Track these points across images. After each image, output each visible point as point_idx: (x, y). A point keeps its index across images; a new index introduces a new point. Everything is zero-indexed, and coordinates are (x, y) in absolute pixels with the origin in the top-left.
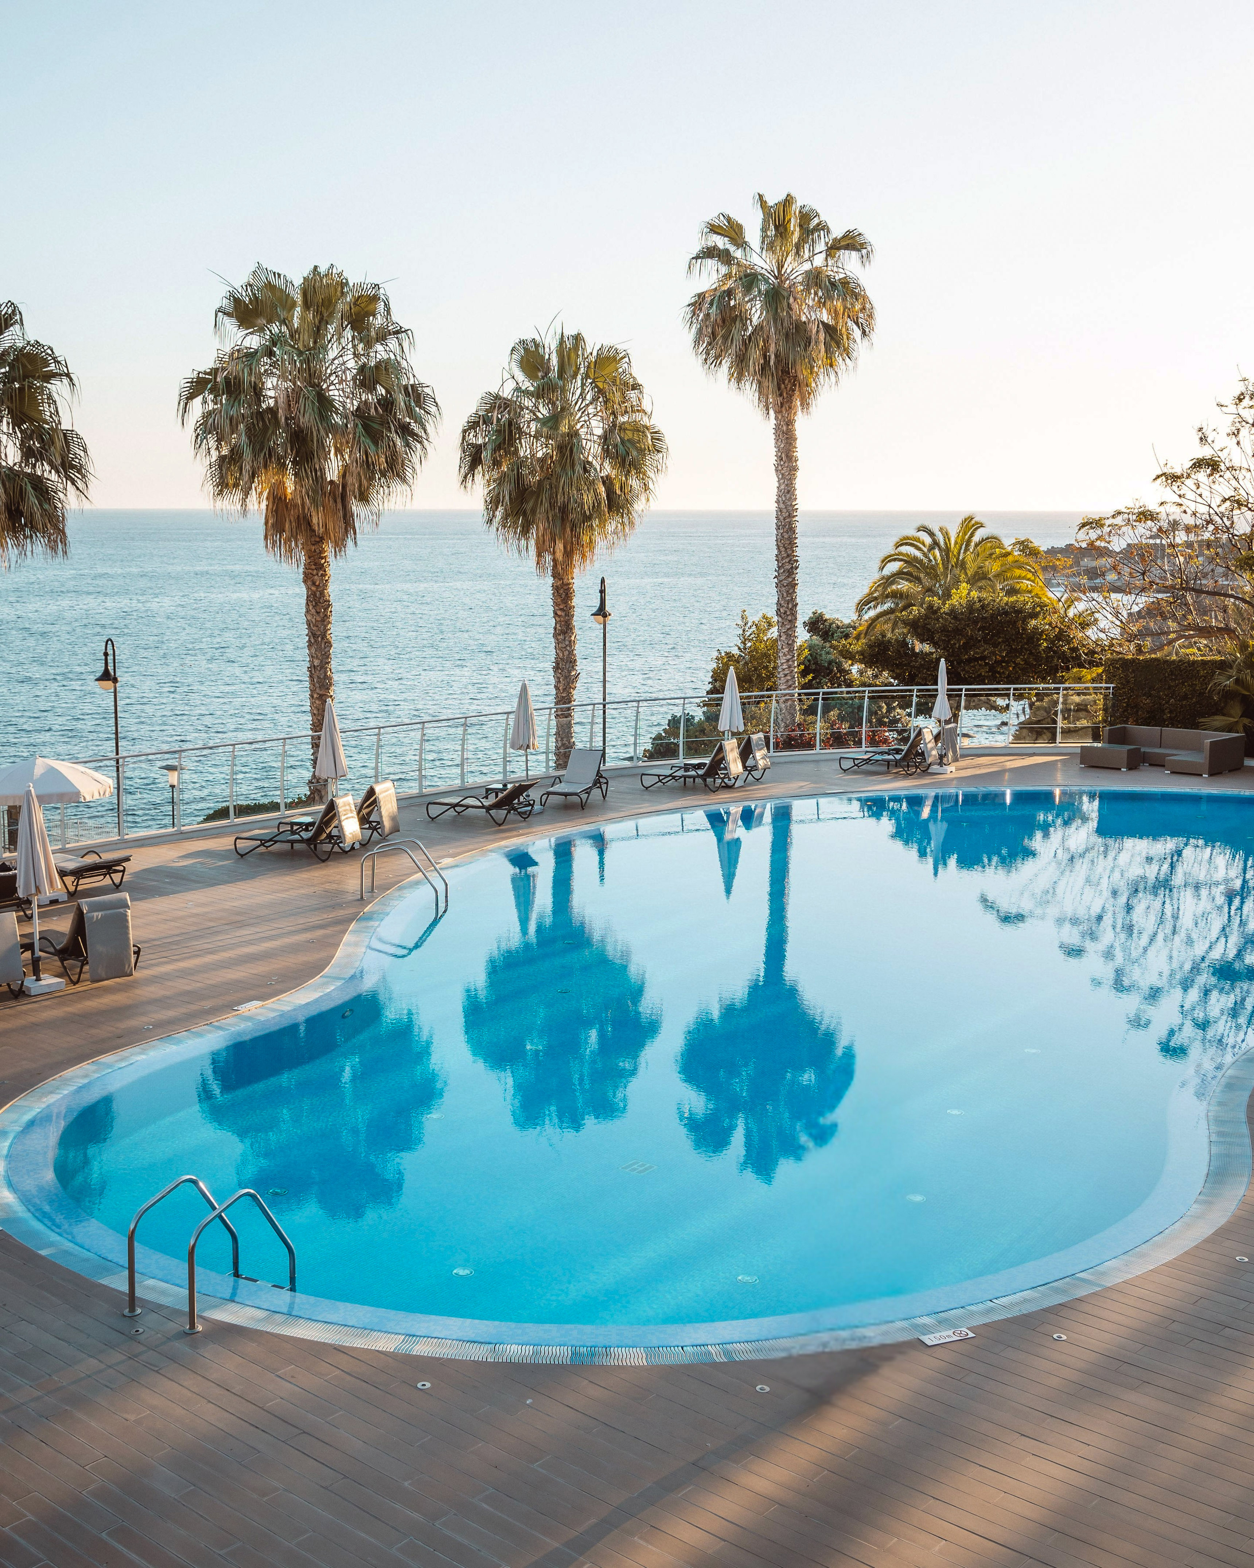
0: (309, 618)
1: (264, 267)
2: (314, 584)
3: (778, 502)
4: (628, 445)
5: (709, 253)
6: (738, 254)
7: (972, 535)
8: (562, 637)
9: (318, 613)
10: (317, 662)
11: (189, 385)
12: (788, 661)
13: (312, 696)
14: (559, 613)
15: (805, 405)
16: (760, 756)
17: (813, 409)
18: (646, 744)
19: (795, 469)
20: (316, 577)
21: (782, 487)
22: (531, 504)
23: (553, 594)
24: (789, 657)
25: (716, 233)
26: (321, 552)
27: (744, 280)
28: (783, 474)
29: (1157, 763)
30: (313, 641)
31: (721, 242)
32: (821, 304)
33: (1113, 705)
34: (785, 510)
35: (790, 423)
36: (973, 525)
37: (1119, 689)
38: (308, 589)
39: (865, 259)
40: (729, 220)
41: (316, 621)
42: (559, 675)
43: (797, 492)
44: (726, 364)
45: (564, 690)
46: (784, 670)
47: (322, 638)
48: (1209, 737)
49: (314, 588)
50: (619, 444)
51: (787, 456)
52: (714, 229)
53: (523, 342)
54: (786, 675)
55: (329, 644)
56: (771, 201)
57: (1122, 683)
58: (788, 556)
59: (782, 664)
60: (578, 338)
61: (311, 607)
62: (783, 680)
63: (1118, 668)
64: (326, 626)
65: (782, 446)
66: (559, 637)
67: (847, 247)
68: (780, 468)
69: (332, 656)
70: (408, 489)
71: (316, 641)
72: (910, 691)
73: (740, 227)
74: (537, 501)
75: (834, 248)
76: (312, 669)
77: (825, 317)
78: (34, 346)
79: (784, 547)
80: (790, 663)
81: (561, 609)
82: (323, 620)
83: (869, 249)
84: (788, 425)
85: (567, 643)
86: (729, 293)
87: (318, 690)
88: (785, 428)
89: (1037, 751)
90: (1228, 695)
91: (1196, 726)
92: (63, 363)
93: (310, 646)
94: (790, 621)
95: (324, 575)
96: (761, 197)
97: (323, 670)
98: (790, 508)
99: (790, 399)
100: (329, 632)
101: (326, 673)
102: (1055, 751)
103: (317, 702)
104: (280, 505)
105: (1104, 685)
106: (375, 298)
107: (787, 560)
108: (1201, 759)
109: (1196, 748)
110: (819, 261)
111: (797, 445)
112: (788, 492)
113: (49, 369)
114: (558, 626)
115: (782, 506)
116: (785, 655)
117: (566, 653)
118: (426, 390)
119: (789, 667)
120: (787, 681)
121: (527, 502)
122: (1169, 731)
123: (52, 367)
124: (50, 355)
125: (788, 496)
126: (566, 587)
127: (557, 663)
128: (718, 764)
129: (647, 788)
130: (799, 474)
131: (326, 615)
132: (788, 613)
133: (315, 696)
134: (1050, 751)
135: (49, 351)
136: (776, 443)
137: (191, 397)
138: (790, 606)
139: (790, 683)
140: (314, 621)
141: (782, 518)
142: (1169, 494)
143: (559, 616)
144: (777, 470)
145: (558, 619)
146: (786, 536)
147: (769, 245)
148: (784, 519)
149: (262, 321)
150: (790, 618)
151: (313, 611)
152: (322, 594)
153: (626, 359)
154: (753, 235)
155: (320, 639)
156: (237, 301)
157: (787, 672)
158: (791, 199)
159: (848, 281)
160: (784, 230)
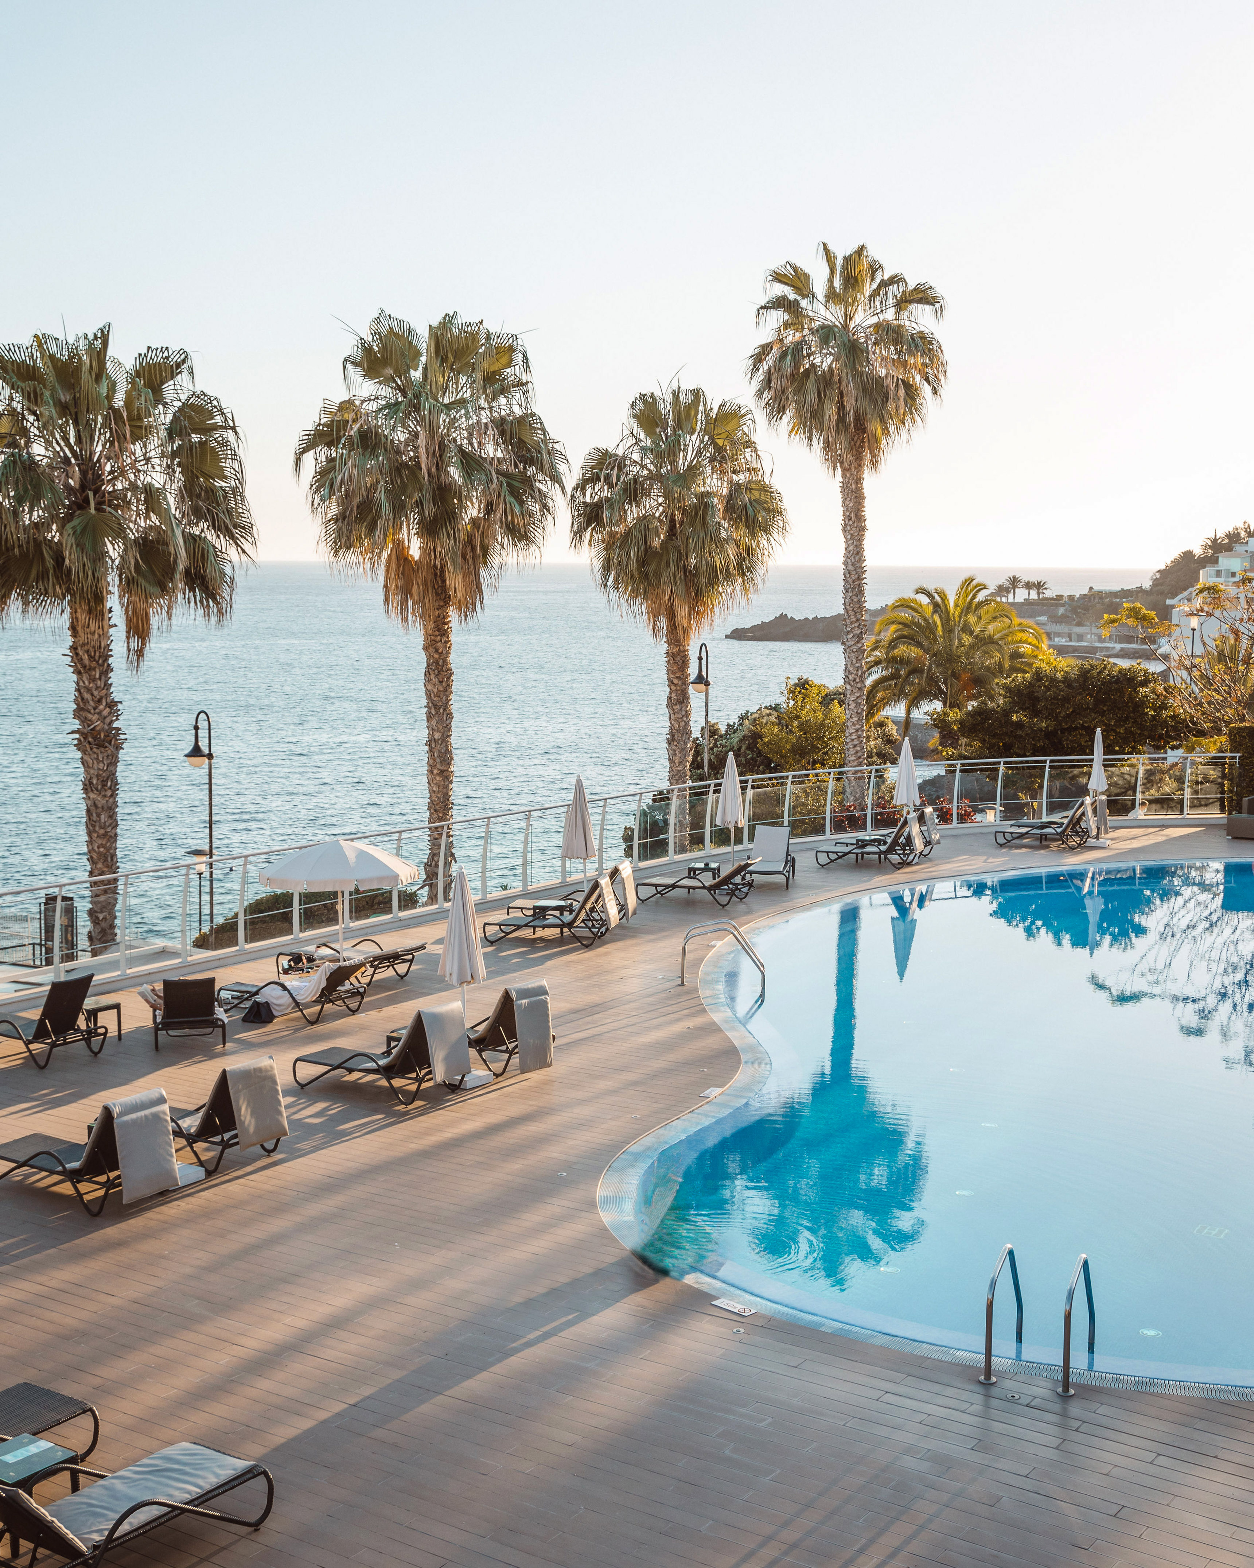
0: (429, 688)
1: (387, 313)
2: (437, 651)
3: (845, 563)
4: (755, 504)
5: (780, 303)
6: (804, 304)
7: (974, 597)
8: (678, 707)
9: (441, 682)
10: (437, 736)
11: (306, 437)
12: (857, 731)
13: (431, 772)
14: (675, 681)
15: (874, 464)
17: (882, 466)
19: (863, 529)
20: (439, 644)
21: (851, 548)
22: (653, 566)
23: (668, 662)
24: (858, 726)
25: (781, 282)
26: (444, 618)
27: (821, 332)
28: (852, 535)
30: (433, 712)
31: (789, 293)
32: (894, 358)
33: (1240, 775)
34: (854, 573)
35: (859, 481)
36: (976, 587)
37: (1246, 758)
38: (429, 657)
39: (939, 314)
40: (795, 269)
41: (439, 691)
42: (674, 747)
43: (865, 553)
45: (680, 763)
46: (853, 740)
47: (444, 710)
49: (436, 656)
50: (748, 504)
51: (856, 516)
52: (778, 278)
53: (643, 397)
54: (855, 746)
55: (450, 716)
56: (838, 253)
57: (1249, 753)
58: (858, 620)
59: (851, 734)
60: (697, 394)
61: (432, 676)
62: (852, 751)
63: (1245, 737)
64: (447, 696)
65: (851, 505)
66: (675, 707)
67: (920, 301)
68: (849, 528)
69: (453, 729)
70: (537, 550)
71: (437, 713)
72: (1042, 762)
73: (807, 277)
74: (659, 564)
75: (906, 301)
76: (431, 743)
77: (898, 370)
78: (199, 398)
79: (853, 610)
80: (860, 733)
81: (677, 678)
82: (445, 690)
83: (942, 301)
84: (857, 483)
85: (684, 713)
86: (796, 345)
87: (438, 766)
88: (854, 486)
89: (1166, 823)
92: (229, 415)
93: (430, 717)
94: (859, 689)
95: (447, 642)
96: (825, 245)
97: (444, 744)
98: (859, 570)
99: (859, 458)
100: (451, 703)
101: (447, 746)
102: (1184, 822)
103: (438, 778)
104: (406, 567)
105: (1229, 754)
106: (511, 349)
107: (856, 625)
110: (889, 315)
111: (865, 505)
112: (858, 553)
113: (213, 421)
114: (673, 695)
115: (850, 567)
116: (854, 724)
117: (683, 724)
118: (556, 446)
119: (859, 737)
120: (857, 752)
121: (649, 565)
123: (218, 419)
124: (215, 407)
125: (857, 558)
126: (682, 654)
127: (672, 735)
129: (823, 866)
130: (867, 534)
131: (448, 685)
132: (858, 680)
133: (435, 772)
134: (1179, 823)
135: (215, 403)
136: (844, 502)
137: (305, 451)
138: (860, 673)
139: (860, 754)
140: (436, 691)
141: (850, 581)
143: (675, 685)
144: (844, 530)
145: (673, 688)
146: (855, 600)
147: (836, 296)
148: (854, 582)
149: (390, 371)
150: (859, 685)
151: (435, 680)
152: (445, 662)
153: (750, 416)
155: (441, 710)
156: (367, 350)
157: (856, 742)
158: (860, 251)
159: (922, 336)
160: (851, 281)
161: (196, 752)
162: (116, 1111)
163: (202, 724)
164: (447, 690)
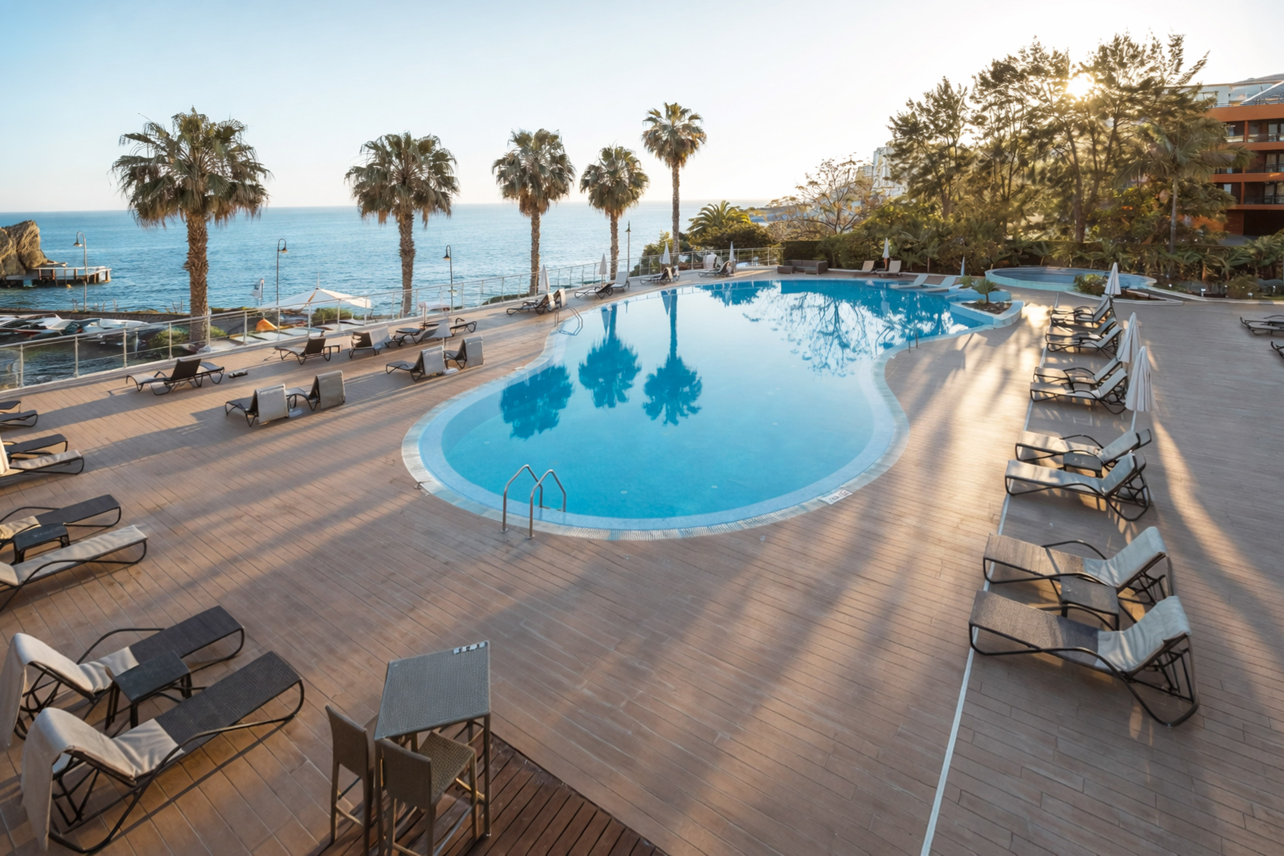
4: (639, 179)
5: (650, 119)
6: (659, 119)
15: (683, 165)
16: (677, 272)
18: (632, 269)
19: (679, 185)
20: (536, 222)
23: (611, 226)
29: (802, 271)
31: (654, 116)
32: (689, 134)
33: (785, 255)
35: (677, 171)
37: (786, 250)
38: (533, 225)
39: (702, 121)
40: (656, 110)
44: (655, 152)
48: (818, 263)
49: (535, 225)
50: (636, 179)
51: (676, 181)
53: (604, 149)
56: (669, 104)
57: (786, 248)
60: (621, 148)
65: (675, 177)
67: (696, 118)
73: (659, 112)
75: (692, 118)
77: (690, 138)
83: (702, 118)
86: (657, 131)
90: (821, 251)
91: (812, 259)
95: (538, 222)
99: (678, 163)
102: (768, 269)
105: (781, 249)
108: (815, 269)
109: (814, 266)
110: (687, 122)
111: (680, 177)
122: (804, 261)
126: (616, 223)
128: (666, 274)
136: (672, 176)
142: (799, 192)
144: (673, 186)
147: (669, 117)
154: (663, 113)
158: (676, 104)
159: (697, 127)
160: (674, 113)
161: (447, 257)
162: (258, 392)
163: (448, 249)
164: (538, 237)
